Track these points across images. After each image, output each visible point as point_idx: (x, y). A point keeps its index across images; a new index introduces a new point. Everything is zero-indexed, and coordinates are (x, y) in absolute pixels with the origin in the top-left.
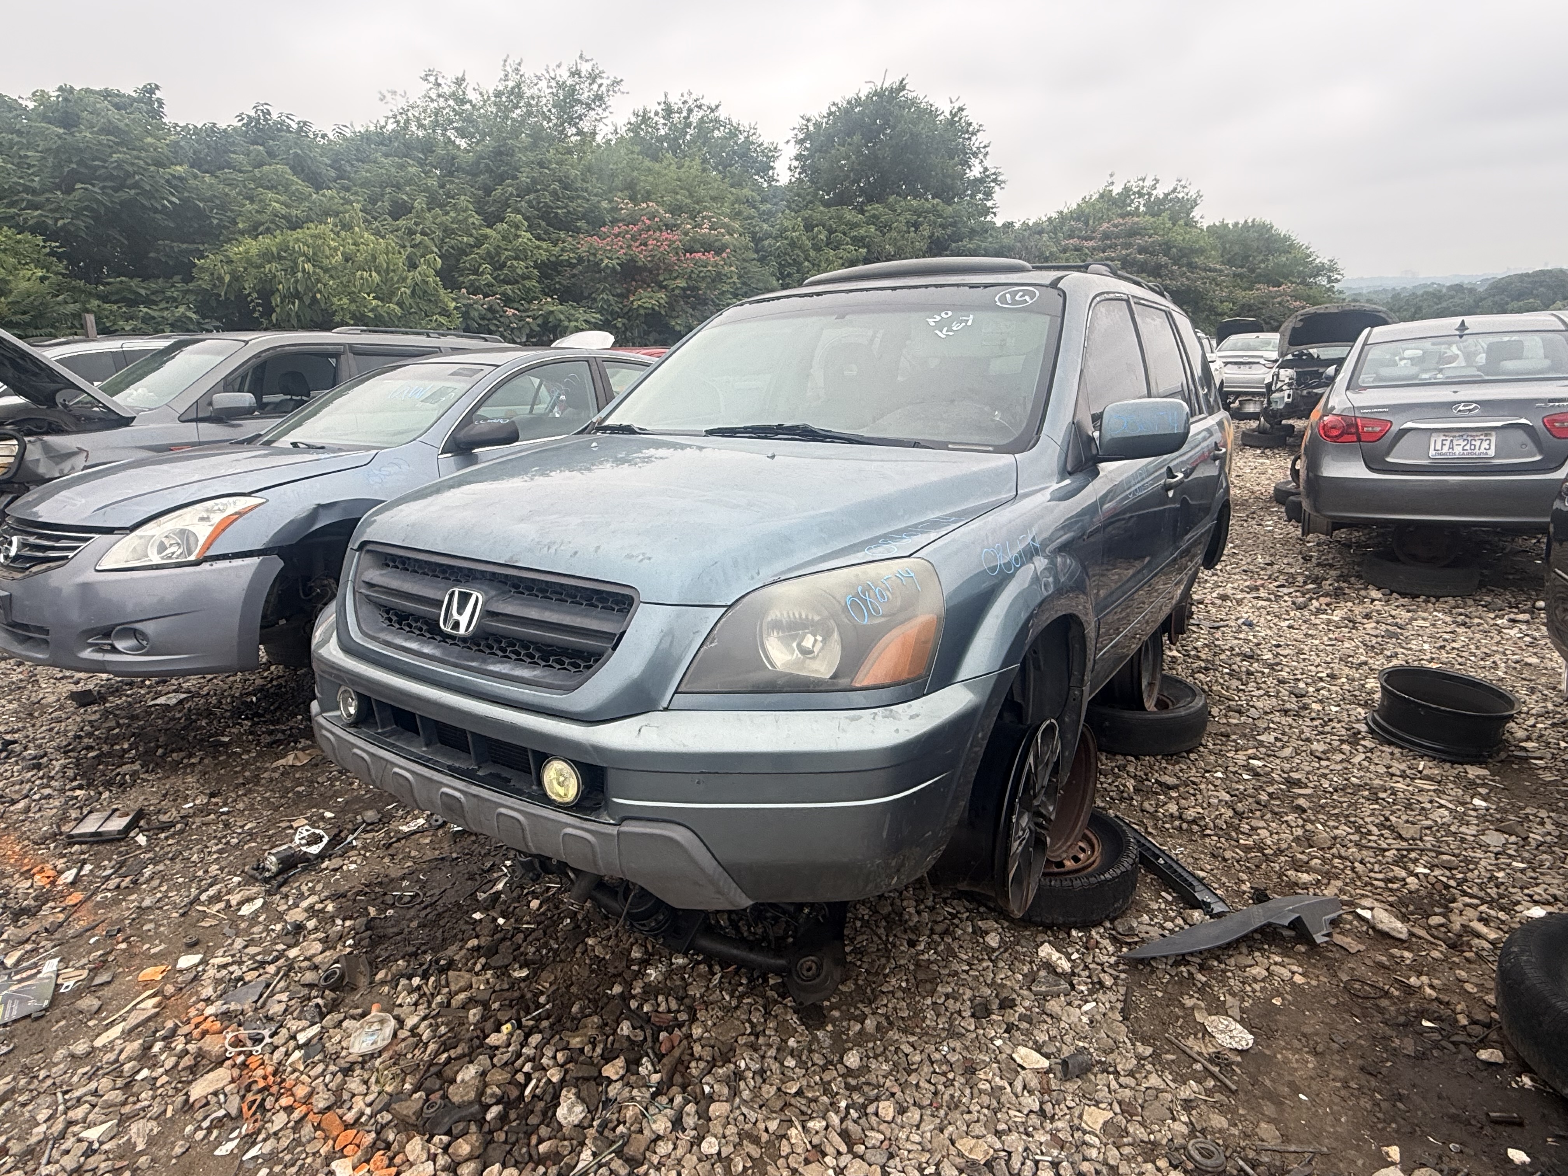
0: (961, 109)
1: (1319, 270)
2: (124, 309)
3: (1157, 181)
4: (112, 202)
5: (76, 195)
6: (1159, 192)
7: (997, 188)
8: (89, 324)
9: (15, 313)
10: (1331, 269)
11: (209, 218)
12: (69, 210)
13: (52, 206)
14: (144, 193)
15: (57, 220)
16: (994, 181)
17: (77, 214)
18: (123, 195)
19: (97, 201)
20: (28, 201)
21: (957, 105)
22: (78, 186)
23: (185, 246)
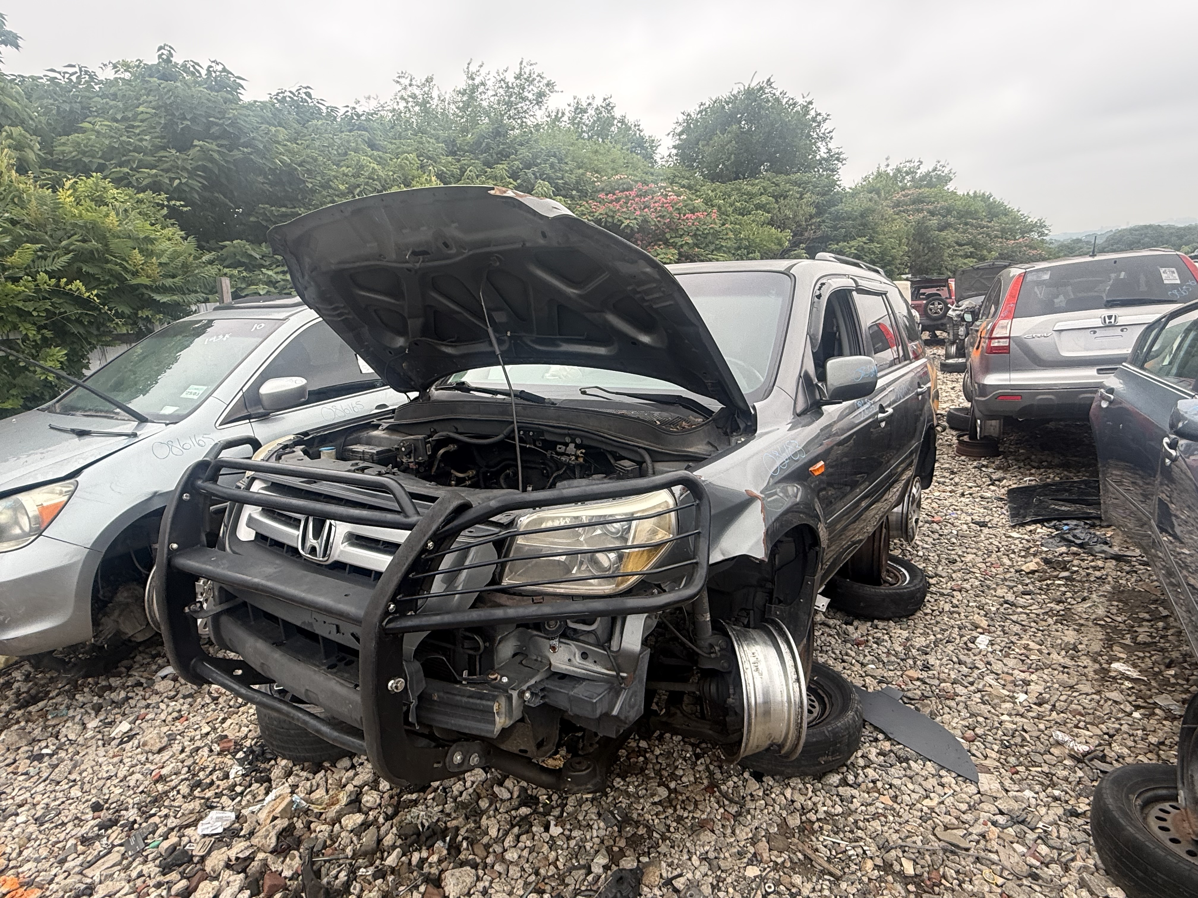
0: (811, 103)
1: (1031, 228)
2: (245, 274)
3: (921, 163)
4: (227, 162)
5: (192, 152)
6: (923, 170)
7: (840, 165)
8: (224, 289)
9: (165, 276)
10: (1043, 226)
11: (304, 182)
12: (184, 169)
13: (165, 166)
14: (257, 151)
15: (172, 180)
16: (838, 159)
17: (192, 174)
18: (237, 154)
19: (212, 160)
20: (140, 161)
21: (808, 99)
22: (196, 142)
23: (284, 209)
